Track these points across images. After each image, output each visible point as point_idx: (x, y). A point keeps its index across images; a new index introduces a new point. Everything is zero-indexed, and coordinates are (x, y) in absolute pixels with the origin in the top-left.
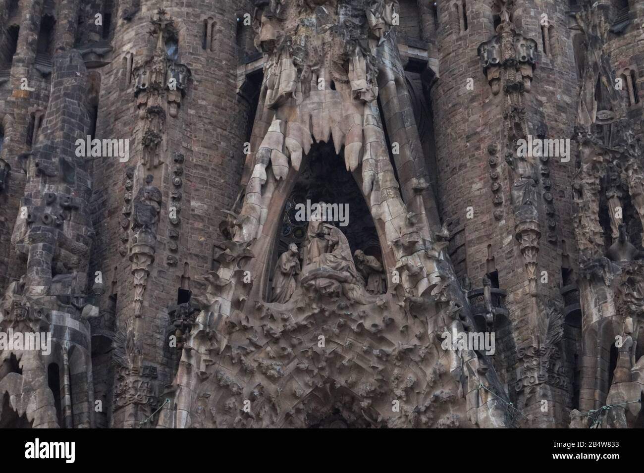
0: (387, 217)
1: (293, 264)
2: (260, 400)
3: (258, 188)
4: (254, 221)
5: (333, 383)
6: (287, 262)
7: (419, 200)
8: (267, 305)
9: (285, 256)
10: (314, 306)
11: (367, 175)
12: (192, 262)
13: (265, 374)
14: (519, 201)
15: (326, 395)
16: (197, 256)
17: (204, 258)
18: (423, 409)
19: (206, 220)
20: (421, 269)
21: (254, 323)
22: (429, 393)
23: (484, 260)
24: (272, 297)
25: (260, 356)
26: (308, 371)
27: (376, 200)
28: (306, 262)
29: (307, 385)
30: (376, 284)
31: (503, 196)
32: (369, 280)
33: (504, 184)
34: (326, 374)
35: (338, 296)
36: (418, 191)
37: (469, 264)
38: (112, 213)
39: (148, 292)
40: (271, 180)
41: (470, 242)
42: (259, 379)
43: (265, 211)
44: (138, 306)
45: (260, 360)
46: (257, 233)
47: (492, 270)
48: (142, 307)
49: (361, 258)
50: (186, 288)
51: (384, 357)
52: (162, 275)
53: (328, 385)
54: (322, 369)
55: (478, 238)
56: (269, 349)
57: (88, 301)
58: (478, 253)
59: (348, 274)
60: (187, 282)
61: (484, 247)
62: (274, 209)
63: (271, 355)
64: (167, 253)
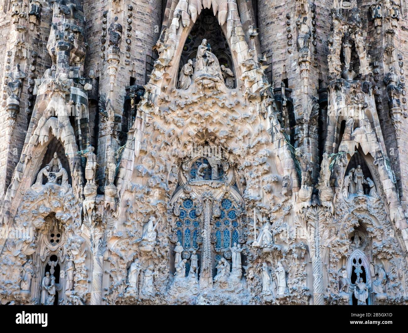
0: (238, 51)
1: (190, 70)
2: (173, 137)
3: (175, 31)
4: (173, 48)
5: (207, 130)
6: (187, 68)
7: (253, 41)
8: (178, 90)
9: (186, 66)
10: (201, 92)
11: (229, 28)
12: (137, 63)
13: (176, 124)
14: (301, 45)
15: (203, 135)
16: (139, 60)
17: (142, 62)
18: (252, 147)
19: (143, 41)
20: (255, 78)
21: (171, 99)
22: (255, 139)
23: (281, 73)
24: (179, 86)
25: (174, 115)
26: (196, 124)
27: (234, 41)
28: (196, 69)
29: (195, 130)
30: (230, 83)
31: (293, 42)
32: (227, 80)
33: (294, 34)
34: (204, 125)
35: (213, 89)
36: (252, 36)
37: (274, 74)
38: (95, 34)
39: (116, 78)
40: (181, 27)
41: (275, 62)
42: (173, 126)
43: (178, 43)
44: (112, 85)
45: (174, 118)
46: (174, 54)
47: (285, 78)
48: (114, 86)
49: (223, 69)
50: (134, 76)
51: (234, 120)
52: (123, 69)
53: (204, 131)
54: (202, 123)
55: (279, 61)
56: (178, 112)
57: (87, 81)
58: (278, 69)
59: (219, 78)
60: (134, 73)
61: (281, 65)
62: (181, 41)
63: (179, 116)
64: (125, 58)
